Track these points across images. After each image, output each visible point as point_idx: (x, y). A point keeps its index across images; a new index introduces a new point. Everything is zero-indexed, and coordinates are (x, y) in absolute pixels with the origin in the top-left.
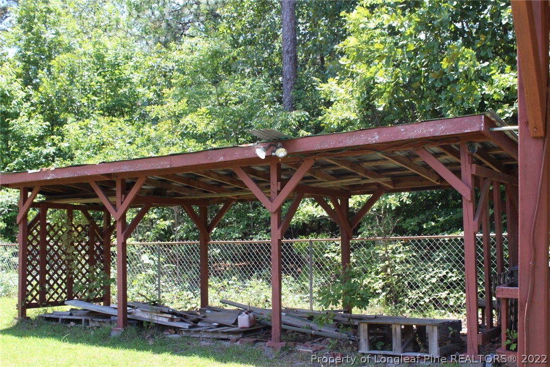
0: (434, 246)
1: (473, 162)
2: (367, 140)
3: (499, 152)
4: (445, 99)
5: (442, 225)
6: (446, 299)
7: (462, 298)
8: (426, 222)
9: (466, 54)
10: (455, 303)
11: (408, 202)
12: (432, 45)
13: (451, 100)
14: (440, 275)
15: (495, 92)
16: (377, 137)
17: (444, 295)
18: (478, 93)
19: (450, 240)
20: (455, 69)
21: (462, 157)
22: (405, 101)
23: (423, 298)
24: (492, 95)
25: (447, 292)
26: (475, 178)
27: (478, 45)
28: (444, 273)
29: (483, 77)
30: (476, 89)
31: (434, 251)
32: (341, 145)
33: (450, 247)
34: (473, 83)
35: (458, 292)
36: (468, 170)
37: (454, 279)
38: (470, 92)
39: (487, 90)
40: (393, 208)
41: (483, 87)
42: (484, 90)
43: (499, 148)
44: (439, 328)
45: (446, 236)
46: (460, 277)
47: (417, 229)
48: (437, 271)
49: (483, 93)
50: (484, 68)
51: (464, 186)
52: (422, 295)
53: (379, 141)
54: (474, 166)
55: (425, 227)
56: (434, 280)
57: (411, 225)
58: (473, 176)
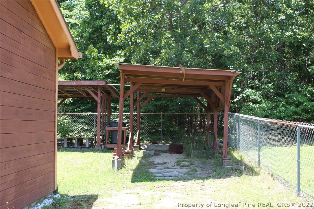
0: (80, 117)
1: (101, 93)
2: (71, 84)
3: (107, 89)
4: (85, 65)
5: (82, 110)
6: (84, 135)
7: (89, 135)
8: (76, 108)
9: (94, 50)
10: (87, 137)
11: (71, 101)
12: (81, 43)
13: (88, 65)
14: (81, 127)
15: (103, 65)
16: (75, 83)
17: (83, 134)
18: (97, 64)
19: (85, 115)
20: (90, 54)
21: (98, 91)
22: (70, 63)
23: (75, 135)
24: (102, 66)
25: (84, 133)
26: (101, 97)
27: (98, 46)
28: (83, 127)
29: (99, 59)
30: (97, 63)
31: (80, 119)
32: (63, 85)
33: (85, 117)
34: (96, 61)
35: (88, 133)
36: (100, 95)
37: (87, 129)
38: (95, 64)
39: (101, 64)
40: (67, 103)
41: (100, 63)
42: (100, 64)
43: (107, 88)
44: (89, 139)
45: (84, 114)
46: (88, 128)
47: (72, 111)
48: (81, 126)
49: (99, 65)
50: (100, 55)
51: (98, 99)
52: (75, 134)
53: (75, 85)
54: (101, 94)
55: (76, 110)
56: (80, 129)
57: (70, 110)
58: (101, 96)
